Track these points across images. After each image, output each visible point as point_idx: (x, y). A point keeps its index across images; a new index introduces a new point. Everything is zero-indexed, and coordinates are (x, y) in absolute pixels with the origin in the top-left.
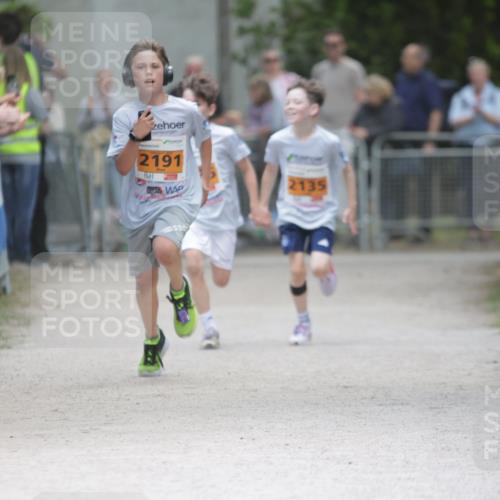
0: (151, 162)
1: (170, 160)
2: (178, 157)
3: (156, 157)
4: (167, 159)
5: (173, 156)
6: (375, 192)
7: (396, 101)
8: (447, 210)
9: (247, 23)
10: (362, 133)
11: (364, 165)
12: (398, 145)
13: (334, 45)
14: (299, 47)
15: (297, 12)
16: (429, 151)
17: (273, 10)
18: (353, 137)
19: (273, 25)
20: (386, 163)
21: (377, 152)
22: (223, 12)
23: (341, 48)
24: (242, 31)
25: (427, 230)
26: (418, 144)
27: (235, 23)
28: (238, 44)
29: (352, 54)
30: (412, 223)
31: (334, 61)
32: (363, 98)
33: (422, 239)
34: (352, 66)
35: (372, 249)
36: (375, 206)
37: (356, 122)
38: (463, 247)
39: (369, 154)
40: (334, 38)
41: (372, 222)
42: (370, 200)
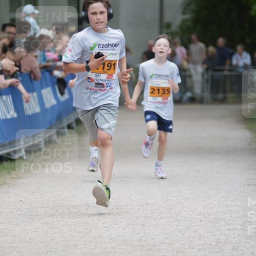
2: (115, 64)
4: (109, 65)
8: (232, 91)
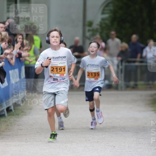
0: (55, 70)
1: (61, 70)
2: (64, 68)
3: (57, 68)
4: (60, 69)
5: (62, 68)
6: (123, 75)
7: (129, 50)
9: (90, 28)
10: (120, 58)
11: (120, 67)
12: (129, 62)
13: (113, 35)
14: (104, 35)
15: (104, 25)
16: (137, 64)
17: (98, 25)
18: (118, 60)
19: (97, 29)
20: (126, 67)
21: (124, 64)
22: (84, 25)
23: (115, 35)
24: (89, 30)
25: (136, 85)
26: (134, 62)
27: (87, 28)
28: (88, 34)
29: (117, 37)
30: (132, 83)
31: (113, 39)
32: (120, 49)
33: (135, 87)
34: (117, 40)
35: (122, 90)
36: (123, 79)
37: (119, 56)
38: (146, 89)
39: (122, 64)
40: (113, 33)
41: (122, 83)
42: (121, 77)
